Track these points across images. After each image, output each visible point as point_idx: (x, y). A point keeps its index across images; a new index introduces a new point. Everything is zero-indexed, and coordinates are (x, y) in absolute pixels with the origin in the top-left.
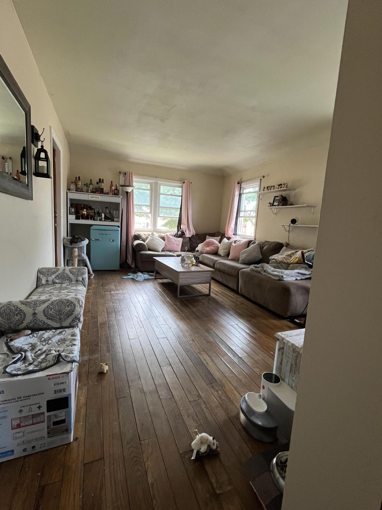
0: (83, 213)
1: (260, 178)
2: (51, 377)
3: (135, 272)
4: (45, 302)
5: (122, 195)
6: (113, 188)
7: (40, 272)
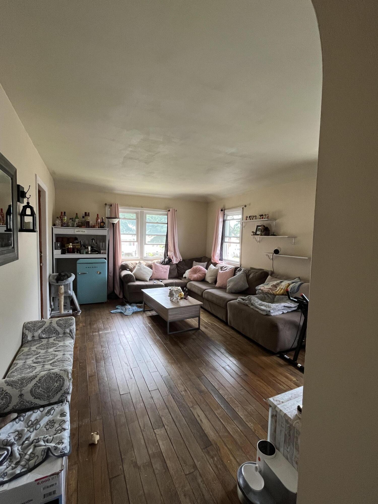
0: (69, 247)
1: (242, 207)
2: (40, 481)
3: (123, 304)
4: (32, 380)
5: (108, 228)
6: (99, 220)
7: (26, 327)
